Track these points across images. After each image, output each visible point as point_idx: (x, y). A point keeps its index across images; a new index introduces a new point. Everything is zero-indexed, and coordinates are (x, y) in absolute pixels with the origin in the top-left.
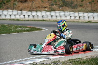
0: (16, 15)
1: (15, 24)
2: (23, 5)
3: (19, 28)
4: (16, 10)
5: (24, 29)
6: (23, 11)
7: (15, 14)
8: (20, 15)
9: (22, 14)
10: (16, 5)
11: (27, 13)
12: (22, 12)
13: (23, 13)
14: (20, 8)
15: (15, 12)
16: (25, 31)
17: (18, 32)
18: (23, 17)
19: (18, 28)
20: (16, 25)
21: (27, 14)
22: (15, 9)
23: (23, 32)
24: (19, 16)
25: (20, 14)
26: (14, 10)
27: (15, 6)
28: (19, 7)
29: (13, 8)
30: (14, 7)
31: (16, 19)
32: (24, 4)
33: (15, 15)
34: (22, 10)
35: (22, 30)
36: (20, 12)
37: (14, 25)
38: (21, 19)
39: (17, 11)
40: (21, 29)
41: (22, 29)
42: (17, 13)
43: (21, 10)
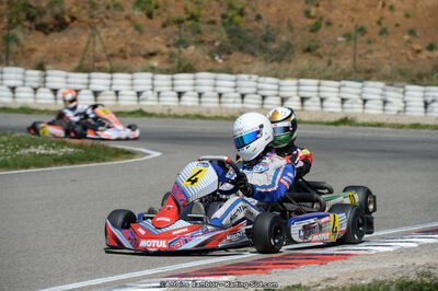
0: (17, 89)
1: (14, 130)
2: (48, 45)
3: (32, 150)
4: (16, 65)
5: (52, 152)
6: (49, 72)
7: (12, 83)
8: (35, 90)
9: (45, 82)
10: (17, 41)
11: (70, 80)
12: (45, 76)
13: (48, 79)
14: (37, 57)
15: (13, 76)
16: (57, 161)
17: (27, 168)
18: (51, 95)
19: (28, 147)
20: (18, 135)
21: (67, 83)
22: (12, 63)
23: (49, 166)
24: (32, 95)
25: (36, 85)
26: (7, 65)
27: (13, 47)
28: (32, 51)
29: (4, 56)
30: (7, 52)
31: (18, 106)
32: (56, 40)
33: (13, 89)
34: (47, 67)
35: (44, 155)
36: (37, 73)
37: (5, 134)
38: (42, 108)
39: (20, 70)
40: (40, 150)
41: (43, 152)
42: (24, 81)
43: (41, 67)
